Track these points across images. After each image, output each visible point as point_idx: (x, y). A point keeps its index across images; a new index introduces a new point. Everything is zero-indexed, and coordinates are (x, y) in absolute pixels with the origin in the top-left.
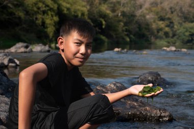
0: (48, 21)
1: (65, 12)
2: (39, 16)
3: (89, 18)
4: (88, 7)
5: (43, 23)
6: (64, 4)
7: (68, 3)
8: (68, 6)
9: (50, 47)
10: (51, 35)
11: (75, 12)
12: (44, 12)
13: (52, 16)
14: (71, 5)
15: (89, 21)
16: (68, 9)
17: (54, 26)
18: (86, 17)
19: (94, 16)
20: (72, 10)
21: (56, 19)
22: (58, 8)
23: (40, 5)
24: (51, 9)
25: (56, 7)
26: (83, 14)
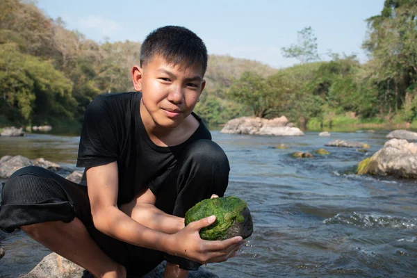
0: (22, 100)
1: (44, 88)
2: (11, 94)
3: (73, 96)
4: (72, 83)
5: (16, 102)
6: (42, 80)
7: (48, 79)
8: (47, 82)
9: (25, 130)
10: (27, 116)
11: (56, 89)
12: (17, 89)
13: (27, 93)
14: (51, 81)
15: (73, 99)
16: (47, 86)
17: (30, 105)
18: (70, 95)
19: (79, 94)
20: (52, 87)
21: (32, 97)
22: (35, 85)
23: (12, 80)
24: (25, 86)
25: (32, 83)
26: (66, 92)
